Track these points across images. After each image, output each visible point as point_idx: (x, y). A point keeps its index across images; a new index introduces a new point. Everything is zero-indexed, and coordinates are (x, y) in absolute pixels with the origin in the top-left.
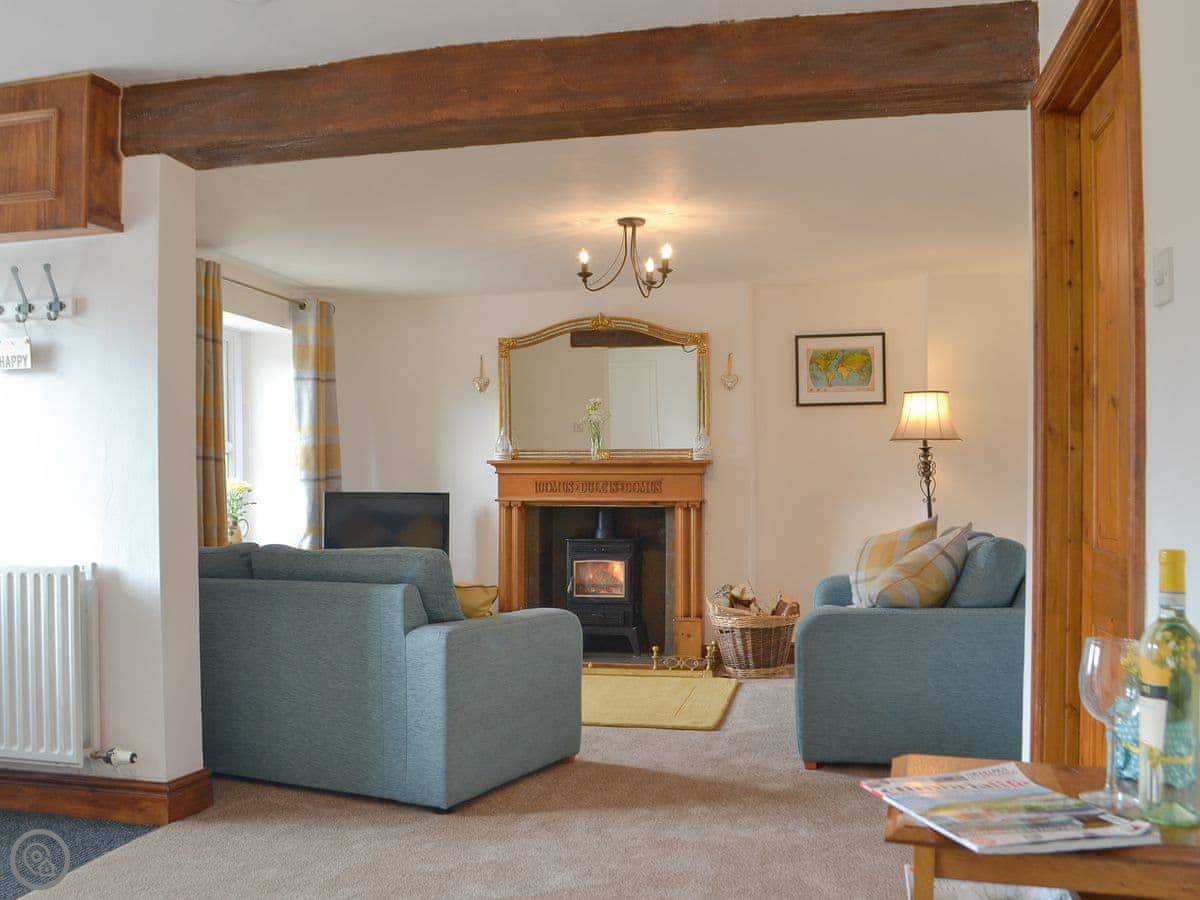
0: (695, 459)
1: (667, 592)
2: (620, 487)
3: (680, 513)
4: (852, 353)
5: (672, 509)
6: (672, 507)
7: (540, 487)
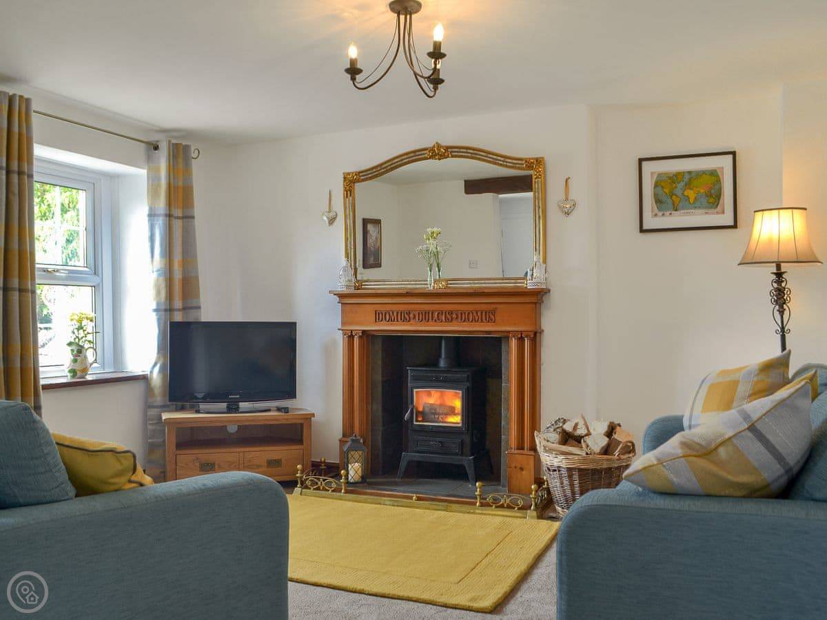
0: (529, 287)
1: (503, 423)
2: (454, 316)
3: (514, 343)
4: (700, 174)
5: (507, 338)
6: (505, 337)
7: (379, 316)
